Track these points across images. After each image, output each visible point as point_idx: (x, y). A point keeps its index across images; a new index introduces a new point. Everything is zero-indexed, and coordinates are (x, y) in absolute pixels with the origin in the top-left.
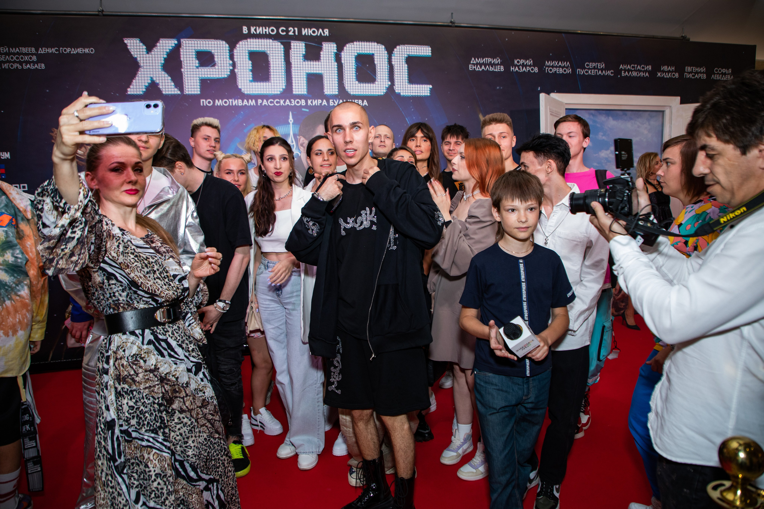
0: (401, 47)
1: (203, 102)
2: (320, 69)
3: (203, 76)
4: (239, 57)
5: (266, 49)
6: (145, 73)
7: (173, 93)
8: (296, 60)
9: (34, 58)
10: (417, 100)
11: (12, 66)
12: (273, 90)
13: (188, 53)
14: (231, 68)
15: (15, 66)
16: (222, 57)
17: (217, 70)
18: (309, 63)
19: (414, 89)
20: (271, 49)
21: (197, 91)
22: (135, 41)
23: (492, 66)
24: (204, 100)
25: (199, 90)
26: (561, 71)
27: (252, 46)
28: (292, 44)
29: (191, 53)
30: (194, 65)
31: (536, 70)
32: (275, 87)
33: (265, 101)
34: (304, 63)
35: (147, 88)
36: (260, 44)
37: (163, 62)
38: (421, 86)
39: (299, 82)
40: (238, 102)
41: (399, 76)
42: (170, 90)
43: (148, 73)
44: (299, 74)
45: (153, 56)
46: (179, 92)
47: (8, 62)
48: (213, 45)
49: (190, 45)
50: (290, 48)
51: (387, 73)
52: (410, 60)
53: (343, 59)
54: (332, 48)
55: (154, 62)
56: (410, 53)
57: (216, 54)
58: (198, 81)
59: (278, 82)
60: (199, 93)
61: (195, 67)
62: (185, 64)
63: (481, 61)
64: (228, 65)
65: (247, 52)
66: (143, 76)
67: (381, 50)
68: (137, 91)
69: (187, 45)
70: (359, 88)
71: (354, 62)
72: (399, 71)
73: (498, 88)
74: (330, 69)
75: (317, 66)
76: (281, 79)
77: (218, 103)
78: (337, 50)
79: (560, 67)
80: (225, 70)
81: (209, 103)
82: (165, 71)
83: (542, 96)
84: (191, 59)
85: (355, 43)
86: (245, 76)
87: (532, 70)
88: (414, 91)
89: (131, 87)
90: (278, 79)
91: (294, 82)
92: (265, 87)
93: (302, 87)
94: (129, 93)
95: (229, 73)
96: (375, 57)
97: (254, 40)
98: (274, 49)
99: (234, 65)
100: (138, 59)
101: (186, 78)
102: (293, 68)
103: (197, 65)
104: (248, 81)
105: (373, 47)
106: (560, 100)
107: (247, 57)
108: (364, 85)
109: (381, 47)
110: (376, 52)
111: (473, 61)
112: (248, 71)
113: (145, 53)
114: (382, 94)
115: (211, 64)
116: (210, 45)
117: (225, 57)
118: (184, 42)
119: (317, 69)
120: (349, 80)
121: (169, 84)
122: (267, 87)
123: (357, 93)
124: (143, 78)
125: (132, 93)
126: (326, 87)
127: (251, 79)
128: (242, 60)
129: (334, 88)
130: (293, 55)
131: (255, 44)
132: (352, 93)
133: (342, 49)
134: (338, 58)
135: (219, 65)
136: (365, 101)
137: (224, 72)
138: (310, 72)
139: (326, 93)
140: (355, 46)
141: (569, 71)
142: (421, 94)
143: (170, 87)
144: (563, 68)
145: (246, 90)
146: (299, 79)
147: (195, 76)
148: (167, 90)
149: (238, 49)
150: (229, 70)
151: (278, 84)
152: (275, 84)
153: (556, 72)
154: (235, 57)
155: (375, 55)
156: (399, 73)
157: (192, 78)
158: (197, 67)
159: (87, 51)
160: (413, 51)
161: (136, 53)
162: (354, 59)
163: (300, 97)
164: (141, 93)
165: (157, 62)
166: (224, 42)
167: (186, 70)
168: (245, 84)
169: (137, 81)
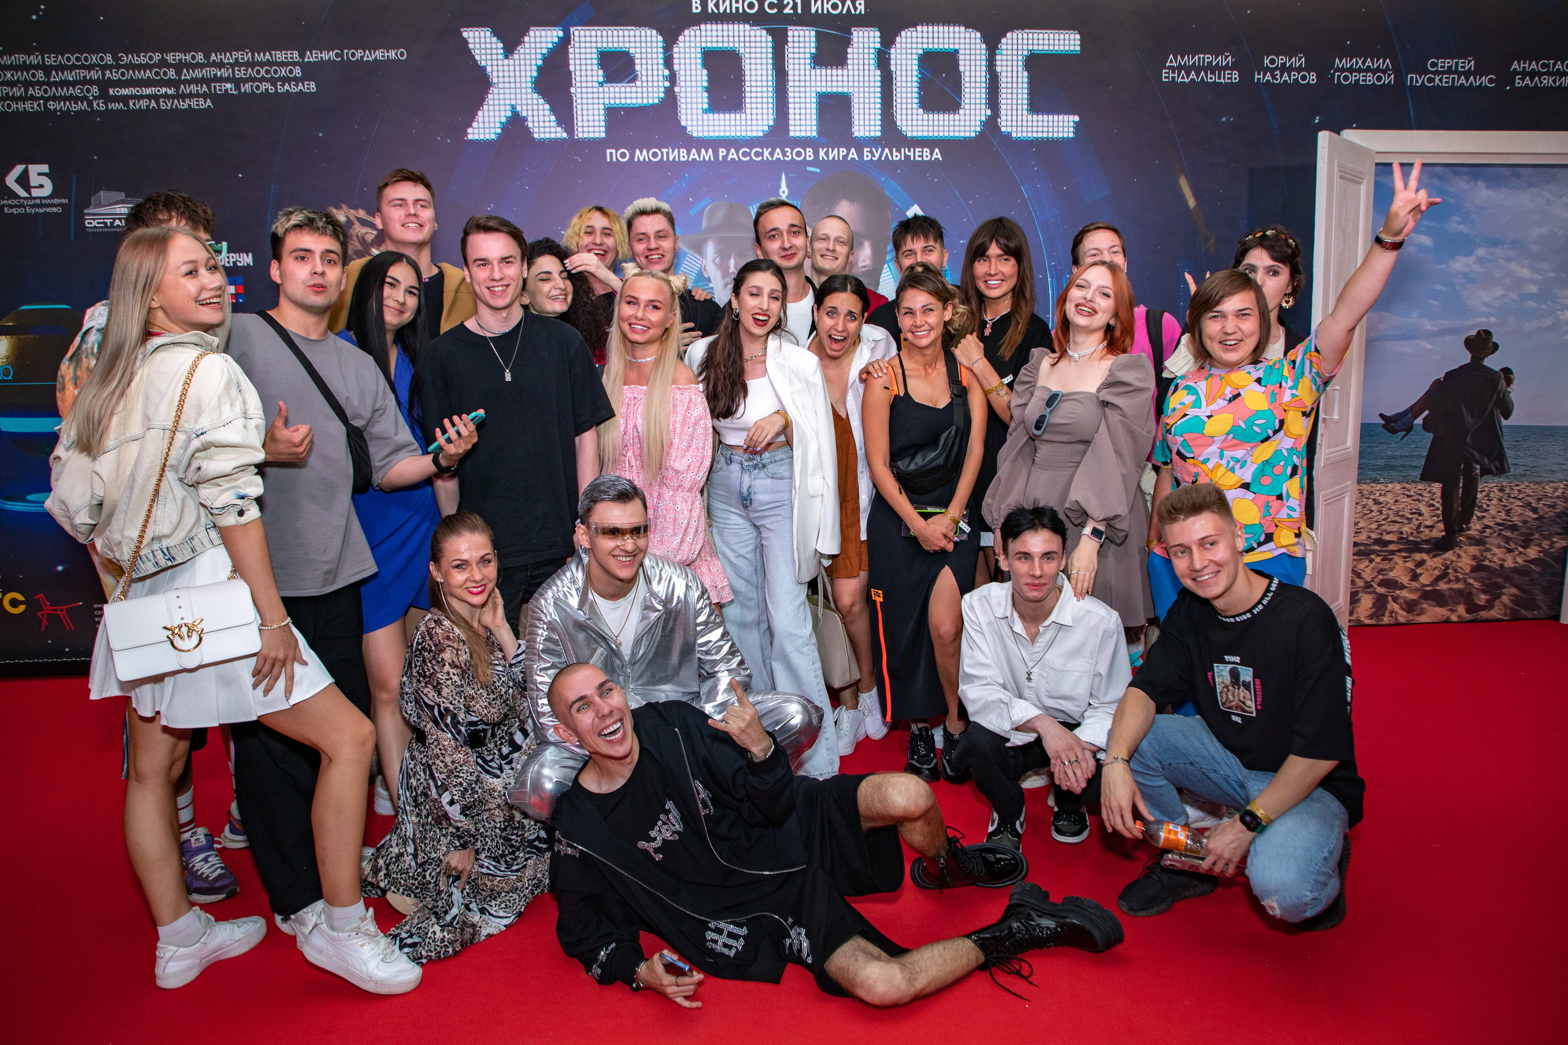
0: (1015, 35)
1: (611, 154)
2: (845, 84)
3: (612, 101)
4: (682, 61)
5: (737, 45)
6: (502, 97)
7: (553, 136)
8: (797, 67)
9: (297, 71)
10: (1046, 147)
11: (258, 88)
12: (749, 128)
13: (583, 56)
14: (667, 84)
15: (264, 86)
16: (649, 61)
17: (639, 90)
18: (824, 71)
19: (1040, 124)
20: (747, 45)
21: (599, 132)
22: (482, 34)
23: (1213, 73)
24: (614, 151)
25: (603, 129)
26: (1370, 79)
27: (709, 39)
28: (790, 33)
29: (589, 56)
30: (595, 79)
31: (1312, 78)
32: (754, 123)
33: (733, 151)
34: (813, 72)
35: (504, 127)
36: (725, 33)
37: (535, 74)
38: (1056, 117)
39: (803, 111)
40: (681, 155)
41: (1009, 96)
42: (547, 130)
43: (507, 96)
44: (803, 95)
45: (517, 62)
46: (565, 135)
47: (251, 79)
48: (632, 39)
49: (588, 39)
50: (787, 42)
51: (984, 90)
52: (1034, 62)
53: (893, 62)
54: (872, 40)
55: (518, 74)
56: (1035, 47)
57: (638, 56)
58: (602, 112)
59: (760, 111)
60: (603, 135)
61: (596, 84)
62: (576, 78)
63: (1189, 61)
64: (661, 78)
65: (699, 50)
66: (496, 102)
67: (973, 41)
68: (484, 134)
69: (582, 39)
70: (925, 123)
71: (916, 68)
72: (1009, 85)
73: (1224, 119)
74: (867, 84)
75: (840, 78)
76: (765, 106)
77: (641, 155)
78: (882, 43)
79: (1368, 69)
80: (656, 90)
81: (623, 155)
82: (539, 93)
83: (1324, 138)
84: (589, 67)
85: (919, 28)
86: (694, 100)
87: (1304, 78)
88: (1040, 129)
89: (475, 124)
90: (760, 106)
91: (791, 111)
92: (733, 123)
93: (808, 123)
94: (470, 137)
95: (662, 95)
96: (961, 57)
97: (714, 27)
98: (753, 45)
99: (673, 78)
100: (489, 69)
101: (579, 107)
102: (791, 84)
103: (601, 79)
104: (700, 111)
105: (957, 35)
106: (1364, 144)
107: (699, 61)
108: (936, 116)
109: (973, 35)
110: (962, 46)
111: (1171, 61)
112: (700, 89)
113: (500, 57)
114: (973, 135)
115: (627, 77)
116: (627, 39)
117: (655, 61)
118: (576, 33)
119: (840, 84)
120: (904, 106)
121: (547, 119)
122: (738, 123)
123: (920, 134)
124: (497, 108)
125: (476, 137)
126: (856, 123)
127: (706, 106)
128: (688, 67)
129: (872, 123)
130: (791, 56)
131: (714, 33)
132: (909, 134)
133: (893, 42)
134: (883, 60)
135: (644, 79)
136: (937, 150)
137: (653, 92)
138: (824, 90)
139: (856, 134)
140: (920, 35)
141: (1389, 79)
142: (1055, 135)
143: (547, 124)
144: (1374, 72)
145: (695, 128)
146: (803, 106)
147: (596, 101)
148: (542, 130)
149: (681, 45)
150: (662, 89)
151: (760, 117)
152: (754, 117)
153: (1357, 81)
154: (675, 61)
155: (961, 52)
156: (1009, 91)
157: (590, 107)
158: (601, 84)
159: (392, 54)
160: (1041, 42)
161: (483, 57)
162: (916, 62)
163: (804, 142)
164: (493, 137)
165: (523, 74)
166: (654, 32)
167: (579, 90)
168: (695, 117)
169: (486, 113)
